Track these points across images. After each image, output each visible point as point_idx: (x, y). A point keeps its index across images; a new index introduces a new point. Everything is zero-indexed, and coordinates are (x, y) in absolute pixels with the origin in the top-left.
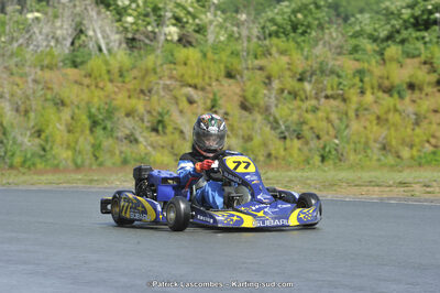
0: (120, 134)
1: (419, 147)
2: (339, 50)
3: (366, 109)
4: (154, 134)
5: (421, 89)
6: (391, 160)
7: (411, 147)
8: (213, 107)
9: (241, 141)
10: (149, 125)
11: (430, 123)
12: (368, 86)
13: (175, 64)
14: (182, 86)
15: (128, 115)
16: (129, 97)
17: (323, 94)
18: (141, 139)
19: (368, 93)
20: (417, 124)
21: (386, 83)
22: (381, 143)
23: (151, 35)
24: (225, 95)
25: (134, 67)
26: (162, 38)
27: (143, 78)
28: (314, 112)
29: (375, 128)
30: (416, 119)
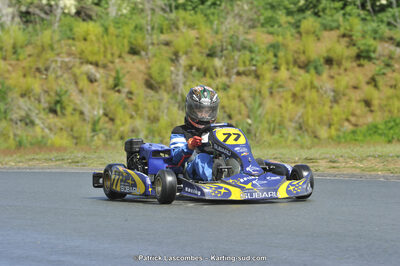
0: (15, 116)
1: (337, 126)
2: (251, 23)
3: (280, 86)
4: (51, 115)
5: (339, 64)
6: (307, 140)
7: (330, 125)
8: (116, 86)
9: (147, 122)
10: (46, 105)
11: (350, 100)
12: (282, 61)
13: (73, 39)
14: (82, 63)
15: (23, 96)
16: (25, 76)
17: (235, 71)
18: (37, 121)
19: (283, 68)
20: (335, 101)
21: (303, 58)
22: (296, 122)
23: (47, 8)
24: (128, 72)
25: (29, 43)
26: (59, 11)
27: (39, 56)
28: (225, 89)
29: (291, 106)
30: (334, 97)
